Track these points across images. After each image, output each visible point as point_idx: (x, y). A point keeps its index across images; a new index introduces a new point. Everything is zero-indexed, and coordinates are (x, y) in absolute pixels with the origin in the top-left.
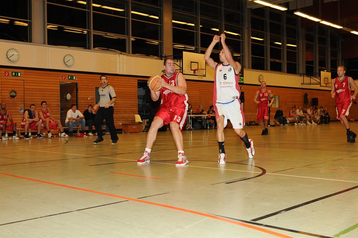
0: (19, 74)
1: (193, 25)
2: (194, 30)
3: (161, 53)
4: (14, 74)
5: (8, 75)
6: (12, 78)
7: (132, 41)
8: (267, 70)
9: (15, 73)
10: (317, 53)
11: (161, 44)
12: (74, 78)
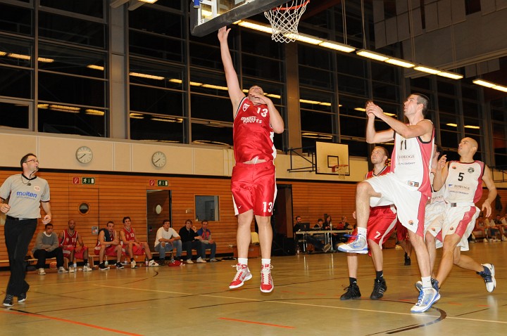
0: (93, 182)
1: (329, 104)
2: (330, 111)
3: (285, 144)
4: (85, 180)
5: (78, 182)
6: (83, 186)
9: (87, 179)
12: (166, 184)
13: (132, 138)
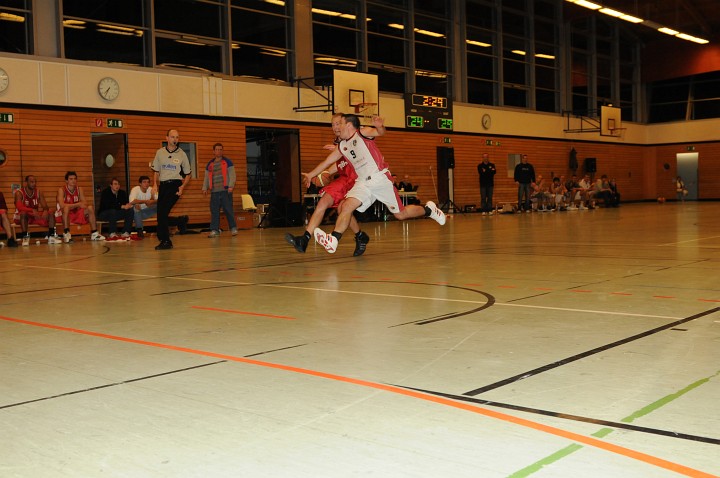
0: (10, 119)
1: (353, 17)
2: (354, 27)
3: (291, 72)
7: (233, 50)
8: (497, 105)
10: (595, 71)
11: (290, 55)
12: (120, 125)
13: (68, 56)
